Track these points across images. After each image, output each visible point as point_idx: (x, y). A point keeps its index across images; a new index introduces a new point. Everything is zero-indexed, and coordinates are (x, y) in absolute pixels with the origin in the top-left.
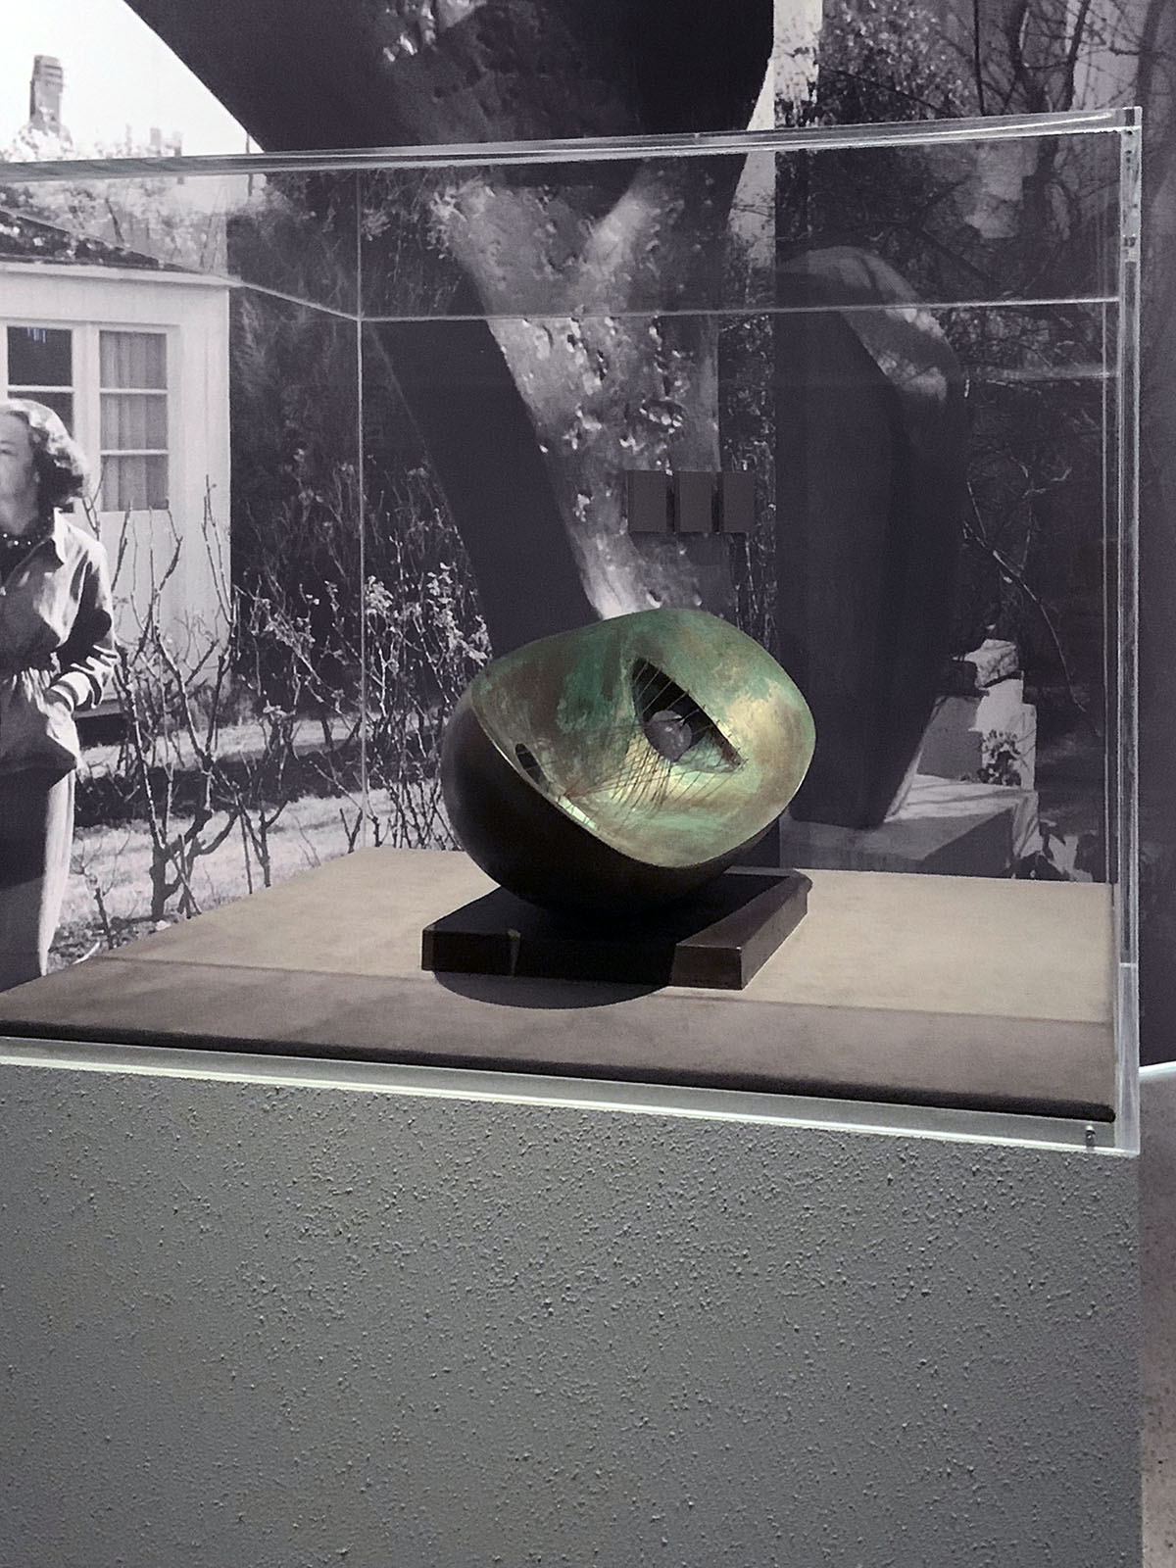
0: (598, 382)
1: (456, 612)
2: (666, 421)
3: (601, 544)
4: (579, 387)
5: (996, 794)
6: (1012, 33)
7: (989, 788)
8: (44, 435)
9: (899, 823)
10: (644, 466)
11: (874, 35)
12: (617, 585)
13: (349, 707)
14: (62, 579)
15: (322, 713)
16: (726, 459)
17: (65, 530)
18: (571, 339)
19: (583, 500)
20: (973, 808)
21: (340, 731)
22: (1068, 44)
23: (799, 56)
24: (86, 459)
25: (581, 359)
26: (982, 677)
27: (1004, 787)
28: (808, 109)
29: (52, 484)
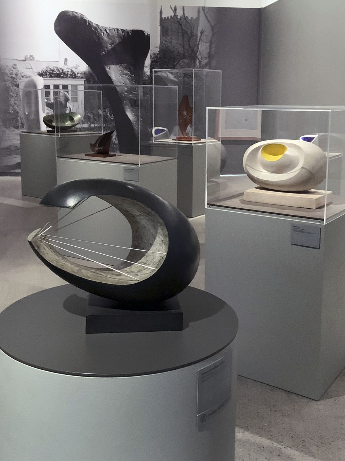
0: (126, 88)
1: (109, 113)
2: (135, 93)
3: (127, 106)
4: (124, 89)
6: (189, 42)
8: (66, 95)
10: (132, 98)
11: (167, 44)
12: (129, 112)
13: (97, 123)
15: (94, 123)
17: (68, 104)
18: (124, 84)
19: (125, 102)
21: (96, 125)
22: (198, 43)
23: (157, 48)
24: (70, 98)
25: (124, 86)
28: (158, 54)
29: (67, 100)
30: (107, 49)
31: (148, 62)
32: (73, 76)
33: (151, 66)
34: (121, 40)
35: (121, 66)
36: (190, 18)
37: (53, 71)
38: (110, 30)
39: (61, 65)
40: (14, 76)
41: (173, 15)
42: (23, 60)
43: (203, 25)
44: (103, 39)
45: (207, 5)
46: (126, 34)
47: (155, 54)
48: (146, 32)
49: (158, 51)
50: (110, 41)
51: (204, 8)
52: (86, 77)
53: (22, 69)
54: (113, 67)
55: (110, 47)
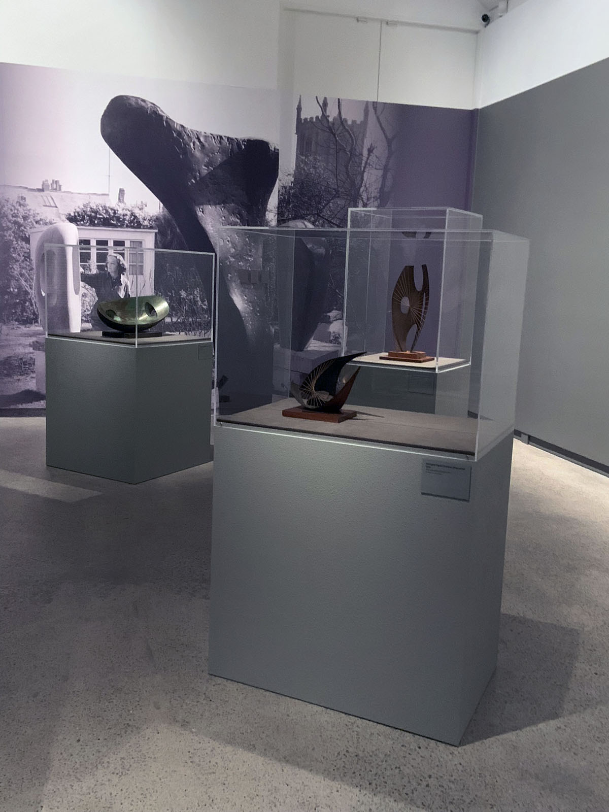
0: (234, 250)
1: (200, 298)
2: (249, 259)
3: (233, 284)
4: (229, 251)
5: (334, 346)
6: (346, 167)
7: (331, 345)
8: (119, 260)
9: (308, 351)
10: (244, 268)
11: (309, 170)
12: (237, 294)
13: (176, 315)
14: (122, 287)
16: (264, 267)
17: (123, 278)
18: (228, 241)
19: (229, 275)
20: (327, 349)
21: (174, 320)
22: (362, 168)
23: (289, 176)
24: (127, 266)
25: (230, 245)
26: (332, 319)
27: (336, 345)
28: (291, 188)
29: (121, 269)
30: (199, 174)
31: (273, 202)
32: (135, 223)
33: (278, 209)
34: (225, 158)
35: (224, 207)
36: (350, 122)
37: (96, 212)
38: (206, 137)
39: (112, 202)
40: (21, 220)
41: (320, 114)
42: (39, 190)
43: (372, 137)
44: (192, 155)
45: (382, 100)
46: (235, 146)
47: (285, 187)
48: (271, 144)
49: (292, 182)
50: (206, 160)
51: (375, 104)
52: (158, 227)
53: (36, 206)
54: (209, 208)
55: (204, 170)
